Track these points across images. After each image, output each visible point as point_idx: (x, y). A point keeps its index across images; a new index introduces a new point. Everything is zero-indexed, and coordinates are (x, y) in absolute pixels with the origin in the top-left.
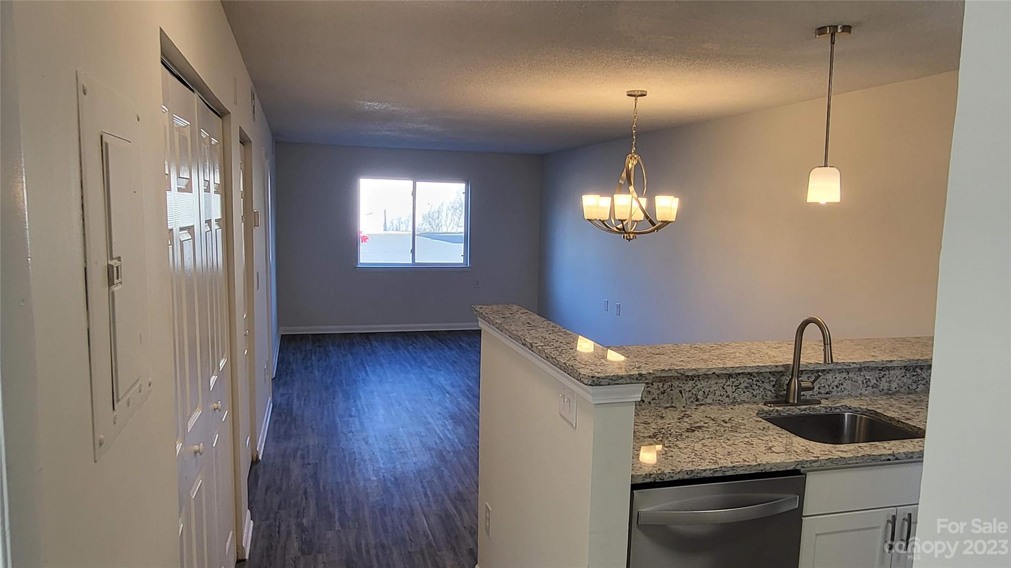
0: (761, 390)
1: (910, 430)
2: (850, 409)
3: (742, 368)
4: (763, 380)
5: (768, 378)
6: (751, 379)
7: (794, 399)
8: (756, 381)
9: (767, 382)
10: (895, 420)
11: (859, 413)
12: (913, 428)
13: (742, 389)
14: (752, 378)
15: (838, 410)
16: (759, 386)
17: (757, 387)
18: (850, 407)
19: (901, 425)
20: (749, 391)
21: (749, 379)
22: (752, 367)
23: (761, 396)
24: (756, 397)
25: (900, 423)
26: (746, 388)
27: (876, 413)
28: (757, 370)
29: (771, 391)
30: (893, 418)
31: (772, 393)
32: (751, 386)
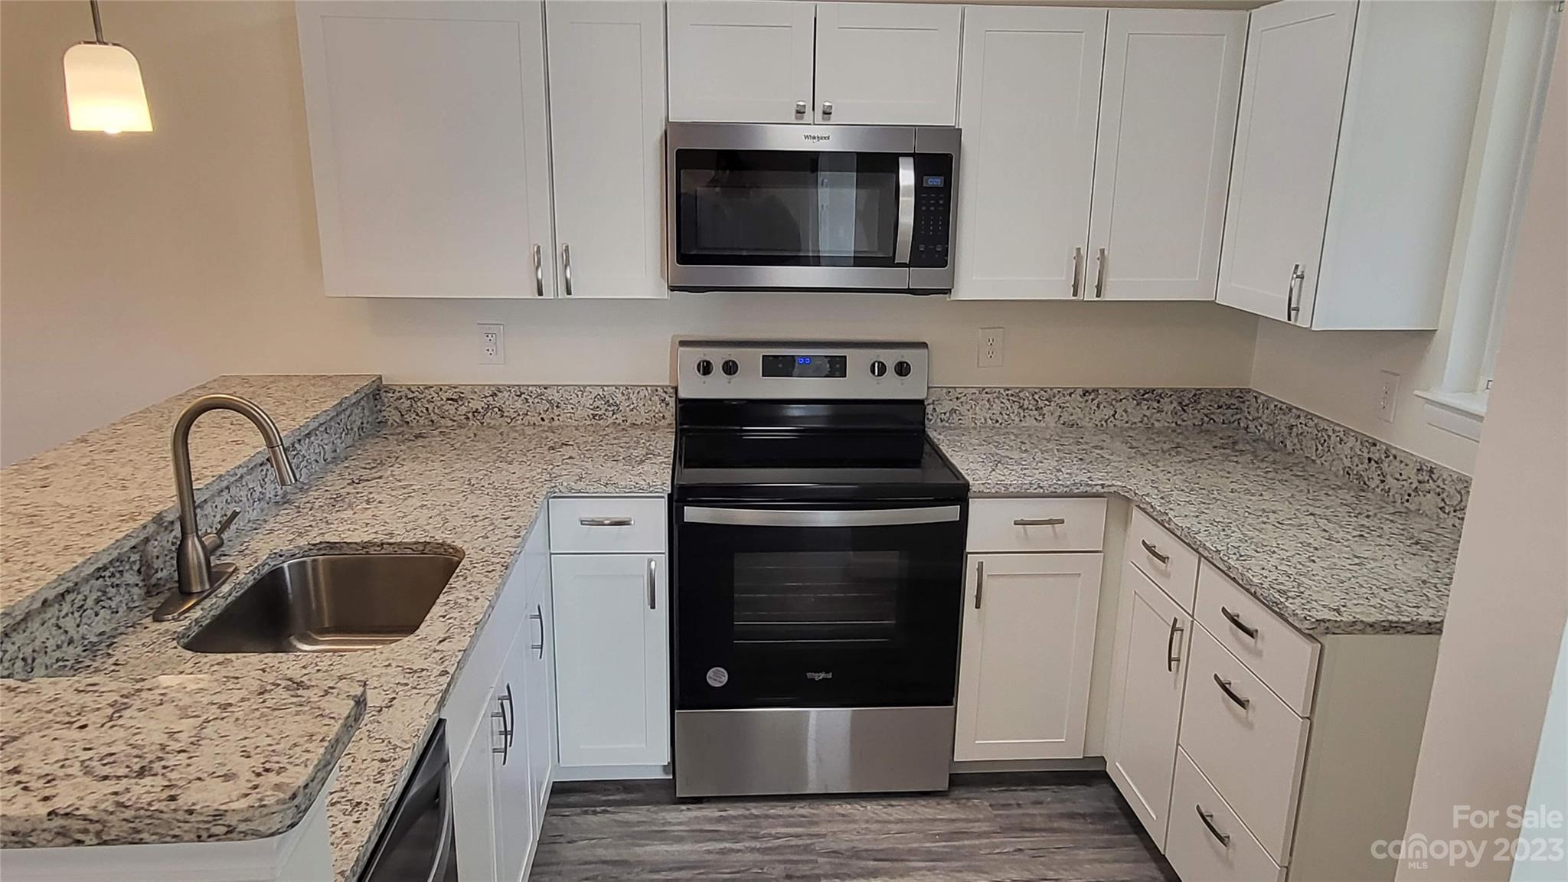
0: (122, 591)
1: (409, 551)
2: (281, 556)
3: (92, 561)
4: (121, 569)
5: (126, 559)
6: (101, 577)
7: (202, 583)
8: (110, 577)
9: (127, 571)
10: (374, 544)
11: (298, 556)
12: (414, 547)
13: (92, 609)
14: (103, 575)
15: (267, 567)
16: (117, 585)
17: (114, 590)
18: (281, 553)
19: (388, 549)
20: (104, 607)
21: (97, 579)
22: (109, 548)
23: (124, 605)
24: (117, 612)
25: (384, 546)
26: (98, 601)
27: (332, 546)
28: (118, 551)
29: (137, 585)
30: (369, 542)
31: (140, 588)
32: (105, 593)
